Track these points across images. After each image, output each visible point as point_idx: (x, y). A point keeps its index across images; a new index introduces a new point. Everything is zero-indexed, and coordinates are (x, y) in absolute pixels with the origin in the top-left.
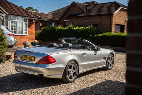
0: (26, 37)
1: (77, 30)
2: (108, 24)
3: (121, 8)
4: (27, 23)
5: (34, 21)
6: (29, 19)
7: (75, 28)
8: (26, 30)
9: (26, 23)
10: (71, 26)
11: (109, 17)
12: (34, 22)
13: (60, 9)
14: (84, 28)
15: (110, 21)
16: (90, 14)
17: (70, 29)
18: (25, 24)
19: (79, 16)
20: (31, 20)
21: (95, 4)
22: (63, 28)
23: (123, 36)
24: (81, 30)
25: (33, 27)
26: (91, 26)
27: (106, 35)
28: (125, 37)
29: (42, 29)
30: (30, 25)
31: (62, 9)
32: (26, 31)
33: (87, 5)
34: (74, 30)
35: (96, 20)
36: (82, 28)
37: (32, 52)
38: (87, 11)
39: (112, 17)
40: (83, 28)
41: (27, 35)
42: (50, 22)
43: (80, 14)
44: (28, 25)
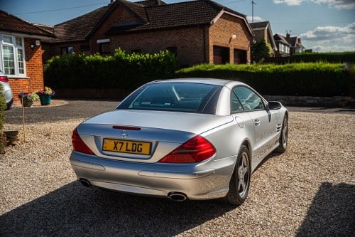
0: (25, 83)
1: (135, 62)
2: (200, 44)
3: (222, 12)
4: (23, 48)
5: (38, 43)
6: (26, 39)
7: (130, 55)
8: (21, 65)
9: (20, 48)
10: (120, 52)
11: (202, 32)
12: (39, 47)
13: (82, 17)
14: (151, 56)
15: (204, 39)
16: (158, 25)
17: (119, 58)
18: (18, 50)
19: (133, 30)
20: (33, 41)
21: (159, 4)
22: (99, 57)
23: (238, 69)
24: (143, 60)
25: (38, 57)
26: (165, 51)
27: (201, 69)
28: (243, 71)
29: (51, 61)
30: (29, 54)
31: (86, 16)
32: (23, 67)
33: (145, 7)
34: (128, 61)
35: (173, 38)
36: (145, 56)
37: (139, 129)
38: (148, 18)
39: (208, 32)
40: (148, 55)
41: (24, 76)
42: (63, 46)
43: (134, 26)
44: (26, 52)
